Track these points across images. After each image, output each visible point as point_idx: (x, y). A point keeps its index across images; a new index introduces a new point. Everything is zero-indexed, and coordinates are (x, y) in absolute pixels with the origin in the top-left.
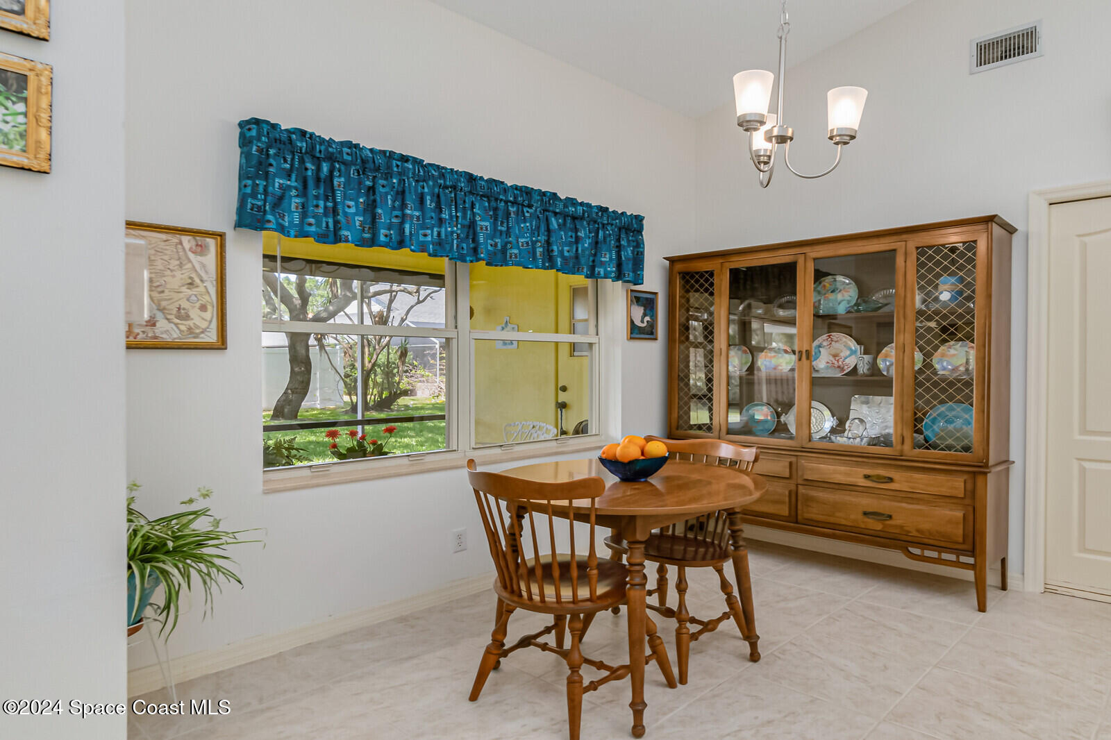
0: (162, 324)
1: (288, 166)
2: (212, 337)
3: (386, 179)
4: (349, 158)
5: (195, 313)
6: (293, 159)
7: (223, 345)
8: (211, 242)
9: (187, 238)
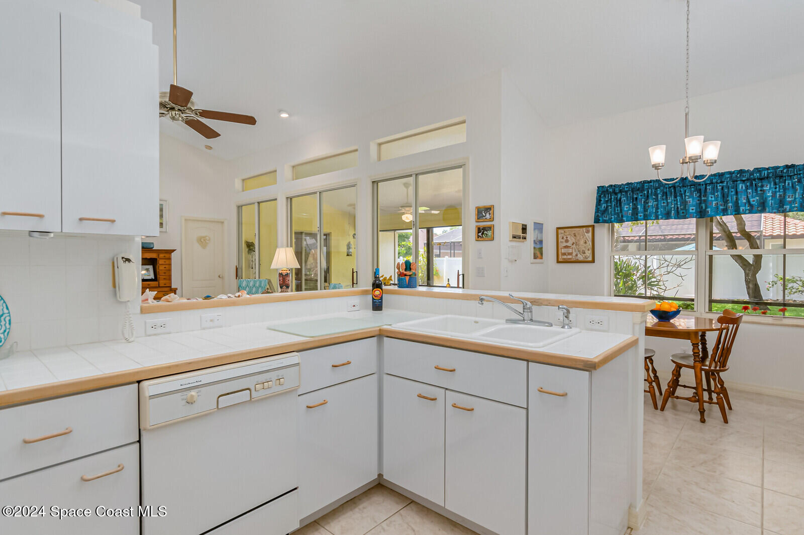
0: (579, 255)
1: (607, 199)
2: (590, 259)
3: (642, 193)
4: (627, 189)
5: (586, 252)
6: (608, 197)
7: (593, 261)
8: (590, 229)
9: (584, 229)
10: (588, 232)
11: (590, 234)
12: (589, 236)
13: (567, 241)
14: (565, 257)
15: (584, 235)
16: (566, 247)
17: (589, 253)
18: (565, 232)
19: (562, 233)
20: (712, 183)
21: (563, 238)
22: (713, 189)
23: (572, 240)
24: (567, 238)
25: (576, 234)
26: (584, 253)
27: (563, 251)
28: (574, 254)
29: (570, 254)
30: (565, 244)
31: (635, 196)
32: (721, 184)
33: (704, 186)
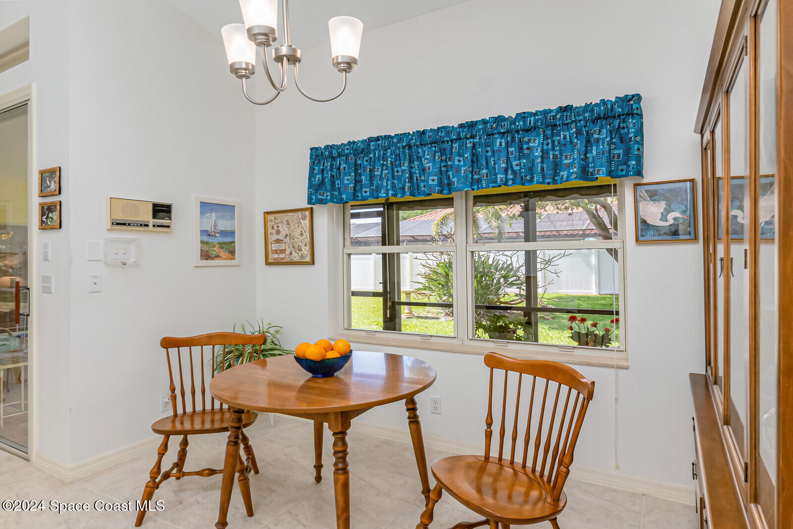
0: (294, 253)
2: (308, 259)
3: (367, 157)
4: (348, 151)
5: (303, 248)
7: (313, 262)
8: (307, 213)
9: (300, 213)
10: (304, 218)
11: (307, 222)
12: (305, 225)
13: (278, 232)
14: (276, 256)
15: (299, 223)
16: (278, 241)
17: (306, 250)
18: (275, 218)
19: (271, 221)
20: (459, 139)
21: (273, 228)
22: (461, 147)
23: (284, 230)
24: (278, 227)
25: (290, 222)
26: (300, 250)
27: (274, 247)
28: (288, 252)
29: (282, 251)
30: (275, 237)
31: (359, 162)
32: (471, 140)
33: (450, 143)
